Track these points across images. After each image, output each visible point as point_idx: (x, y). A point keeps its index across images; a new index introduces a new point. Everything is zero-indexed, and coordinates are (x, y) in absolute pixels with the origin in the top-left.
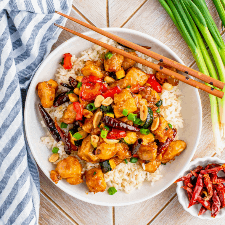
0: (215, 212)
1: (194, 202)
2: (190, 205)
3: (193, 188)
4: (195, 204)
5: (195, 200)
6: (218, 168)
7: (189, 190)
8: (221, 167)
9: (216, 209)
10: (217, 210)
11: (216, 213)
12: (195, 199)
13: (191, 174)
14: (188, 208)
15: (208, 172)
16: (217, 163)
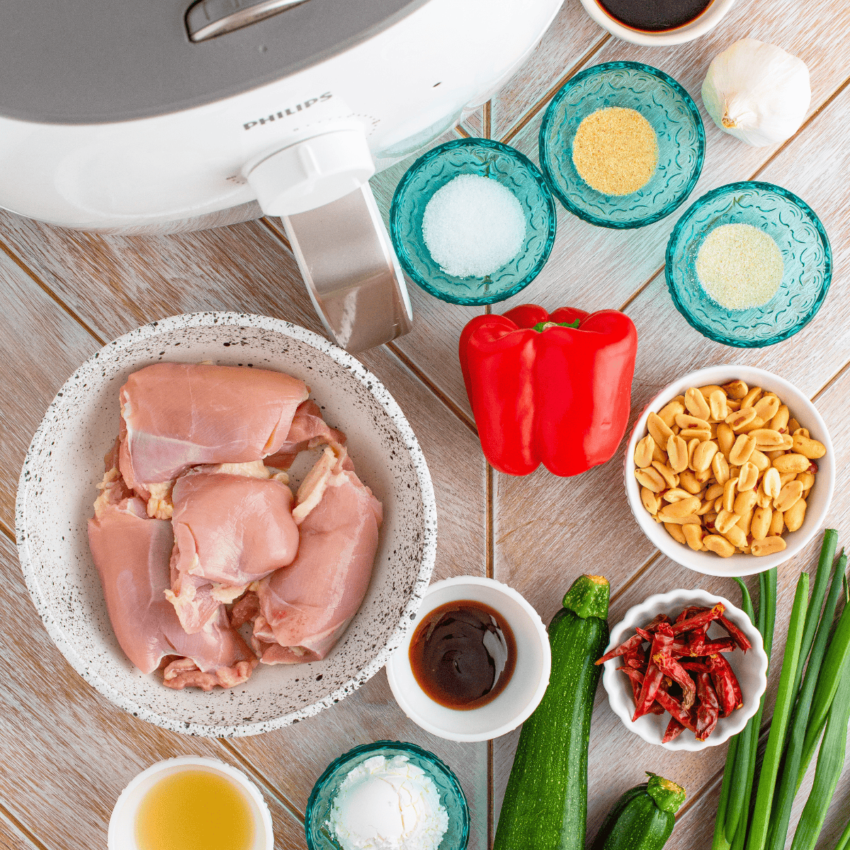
0: (704, 726)
1: (647, 704)
2: (639, 713)
3: (643, 670)
4: (650, 709)
5: (649, 701)
6: (705, 616)
7: (635, 675)
8: (713, 611)
9: (707, 720)
10: (711, 723)
11: (708, 730)
12: (648, 698)
13: (639, 638)
14: (633, 721)
15: (682, 627)
16: (704, 605)
